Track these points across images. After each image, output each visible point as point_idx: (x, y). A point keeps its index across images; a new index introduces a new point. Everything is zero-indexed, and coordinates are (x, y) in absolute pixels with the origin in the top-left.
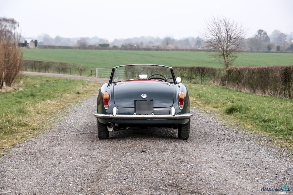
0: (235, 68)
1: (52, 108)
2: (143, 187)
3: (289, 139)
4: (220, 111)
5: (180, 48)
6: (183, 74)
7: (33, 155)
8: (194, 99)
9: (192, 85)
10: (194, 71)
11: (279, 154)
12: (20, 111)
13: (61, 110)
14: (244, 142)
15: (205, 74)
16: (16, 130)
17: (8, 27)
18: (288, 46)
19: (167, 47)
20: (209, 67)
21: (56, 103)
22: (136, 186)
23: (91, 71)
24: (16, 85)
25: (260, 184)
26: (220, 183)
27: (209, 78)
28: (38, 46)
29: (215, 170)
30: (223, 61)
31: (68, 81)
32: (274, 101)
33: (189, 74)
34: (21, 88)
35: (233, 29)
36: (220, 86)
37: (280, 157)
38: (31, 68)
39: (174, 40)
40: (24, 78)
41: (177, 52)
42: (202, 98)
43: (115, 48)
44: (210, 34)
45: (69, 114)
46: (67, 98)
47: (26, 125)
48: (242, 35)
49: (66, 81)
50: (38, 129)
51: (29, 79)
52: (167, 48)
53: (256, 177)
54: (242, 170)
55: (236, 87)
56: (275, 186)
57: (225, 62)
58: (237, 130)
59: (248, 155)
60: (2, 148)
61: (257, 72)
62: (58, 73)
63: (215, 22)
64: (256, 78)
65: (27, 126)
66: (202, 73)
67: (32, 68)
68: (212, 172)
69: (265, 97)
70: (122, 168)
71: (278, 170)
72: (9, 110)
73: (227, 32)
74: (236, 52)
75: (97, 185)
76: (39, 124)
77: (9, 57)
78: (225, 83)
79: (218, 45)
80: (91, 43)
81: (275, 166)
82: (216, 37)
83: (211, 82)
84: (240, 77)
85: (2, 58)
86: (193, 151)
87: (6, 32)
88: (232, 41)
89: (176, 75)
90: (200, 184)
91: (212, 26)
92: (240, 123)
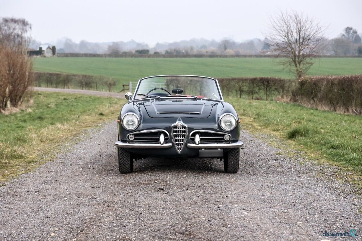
0: (310, 78)
1: (63, 134)
2: (145, 236)
4: (281, 134)
5: (242, 54)
6: (242, 88)
7: (17, 195)
8: (250, 119)
9: (253, 102)
10: (257, 84)
11: (340, 190)
12: (18, 139)
13: (72, 137)
14: (298, 175)
15: (271, 86)
16: (6, 164)
17: (17, 29)
19: (225, 52)
20: (277, 78)
21: (68, 128)
22: (137, 235)
23: (124, 86)
24: (24, 105)
25: (301, 230)
26: (249, 228)
27: (276, 92)
28: (56, 54)
29: (248, 212)
30: (294, 70)
31: (91, 98)
32: (357, 121)
33: (250, 88)
34: (29, 109)
35: (307, 27)
36: (290, 103)
37: (339, 194)
38: (46, 82)
40: (36, 96)
41: (237, 59)
42: (262, 118)
43: (157, 54)
44: (276, 35)
45: (81, 142)
46: (85, 121)
47: (20, 157)
48: (319, 35)
49: (89, 99)
50: (36, 162)
51: (42, 97)
52: (225, 54)
53: (298, 221)
54: (284, 212)
55: (311, 103)
56: (320, 232)
57: (297, 70)
58: (295, 160)
59: (298, 192)
61: (338, 83)
62: (80, 89)
63: (283, 18)
64: (336, 90)
65: (23, 158)
66: (267, 86)
67: (48, 83)
68: (244, 214)
69: (347, 115)
70: (127, 211)
71: (330, 210)
72: (4, 138)
73: (300, 32)
74: (312, 57)
75: (87, 234)
76: (38, 156)
77: (14, 69)
78: (297, 98)
79: (287, 48)
80: (126, 49)
81: (329, 206)
82: (284, 39)
83: (279, 97)
84: (315, 90)
85: (5, 70)
86: (228, 187)
87: (14, 36)
88: (306, 43)
89: (233, 89)
90: (222, 231)
91: (279, 24)
92: (301, 151)
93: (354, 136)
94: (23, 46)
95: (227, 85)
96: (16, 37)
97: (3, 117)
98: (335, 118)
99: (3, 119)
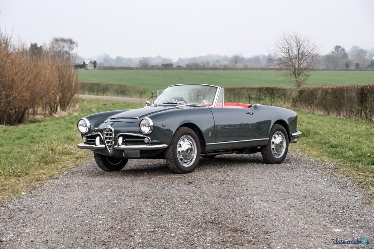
0: (308, 88)
2: (180, 224)
3: (358, 167)
5: (250, 67)
6: (251, 96)
7: (68, 187)
10: (263, 92)
11: (342, 184)
12: (67, 138)
14: (305, 171)
15: (275, 94)
16: (59, 159)
17: (66, 47)
18: (367, 64)
19: (236, 66)
20: (280, 87)
22: (173, 223)
23: (152, 93)
24: (71, 109)
25: (314, 220)
26: (269, 218)
27: (279, 99)
28: (97, 68)
29: (266, 203)
30: (294, 81)
31: (126, 104)
32: (348, 123)
33: (257, 95)
34: (75, 113)
35: (305, 45)
37: (343, 188)
38: (89, 91)
39: (243, 59)
40: (80, 102)
41: (246, 71)
43: (179, 67)
44: (279, 51)
47: (70, 153)
48: (314, 52)
49: (124, 104)
50: (83, 158)
51: (85, 102)
52: (236, 68)
53: (311, 211)
54: (297, 203)
55: (308, 109)
56: (331, 222)
57: (297, 81)
59: (307, 185)
60: (39, 179)
61: (331, 92)
62: (117, 96)
63: (285, 38)
64: (329, 98)
66: (272, 94)
68: (263, 205)
69: (339, 119)
70: (162, 202)
71: (337, 202)
72: (56, 137)
73: (299, 49)
74: (309, 70)
75: (129, 222)
76: (84, 153)
77: (63, 80)
78: (296, 104)
79: (289, 63)
80: (154, 63)
81: (335, 198)
82: (286, 55)
83: (281, 103)
84: (312, 97)
85: (57, 81)
86: (246, 181)
87: (63, 53)
88: (304, 58)
89: (243, 97)
90: (245, 221)
91: (282, 43)
92: (305, 149)
93: (349, 137)
94: (71, 61)
95: (239, 93)
96: (65, 53)
97: (55, 120)
98: (330, 121)
99: (54, 121)
